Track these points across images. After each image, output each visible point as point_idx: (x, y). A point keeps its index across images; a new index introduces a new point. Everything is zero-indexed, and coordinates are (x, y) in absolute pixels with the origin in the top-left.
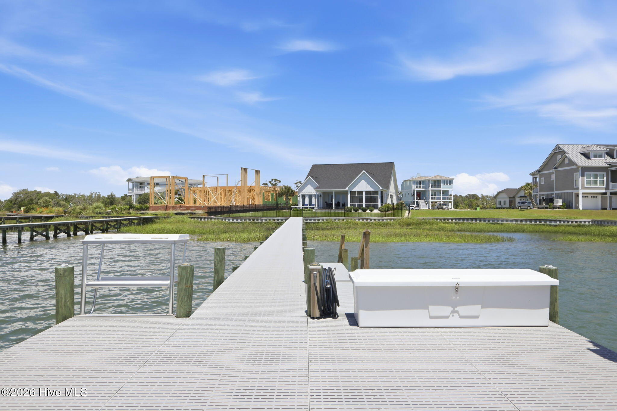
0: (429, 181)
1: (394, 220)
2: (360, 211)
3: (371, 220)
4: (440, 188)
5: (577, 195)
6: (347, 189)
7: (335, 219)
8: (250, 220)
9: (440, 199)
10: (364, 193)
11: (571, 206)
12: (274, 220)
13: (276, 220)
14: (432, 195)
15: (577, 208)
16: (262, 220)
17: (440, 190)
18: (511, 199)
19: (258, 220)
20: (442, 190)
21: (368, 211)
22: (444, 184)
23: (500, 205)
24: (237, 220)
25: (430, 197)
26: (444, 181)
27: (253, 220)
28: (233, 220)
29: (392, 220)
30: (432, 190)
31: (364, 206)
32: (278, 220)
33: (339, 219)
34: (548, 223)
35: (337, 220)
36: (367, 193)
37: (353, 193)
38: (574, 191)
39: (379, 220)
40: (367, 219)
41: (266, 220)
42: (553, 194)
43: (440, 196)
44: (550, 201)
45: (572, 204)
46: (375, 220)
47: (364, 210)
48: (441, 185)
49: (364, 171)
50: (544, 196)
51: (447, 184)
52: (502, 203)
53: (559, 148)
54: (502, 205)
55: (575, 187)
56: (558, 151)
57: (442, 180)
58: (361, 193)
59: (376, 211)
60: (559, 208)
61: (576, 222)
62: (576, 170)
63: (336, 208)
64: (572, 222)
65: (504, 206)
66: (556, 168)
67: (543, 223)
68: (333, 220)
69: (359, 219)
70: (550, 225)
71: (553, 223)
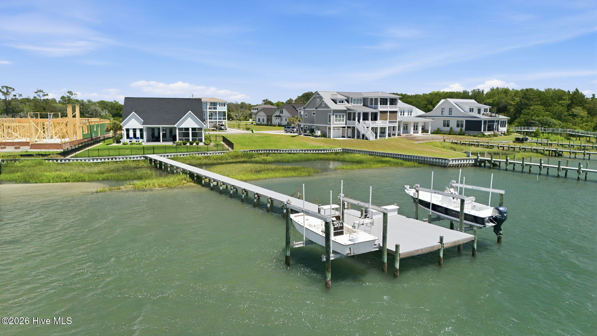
0: (206, 103)
1: (224, 153)
2: (188, 144)
3: (207, 154)
4: (216, 109)
5: (330, 128)
6: (175, 126)
7: (180, 155)
8: (108, 159)
9: (216, 119)
10: (190, 130)
11: (326, 135)
12: (130, 158)
13: (132, 158)
14: (209, 116)
15: (329, 137)
16: (119, 158)
17: (216, 112)
18: (268, 118)
19: (116, 159)
20: (218, 112)
21: (195, 144)
22: (220, 106)
23: (259, 122)
24: (97, 159)
25: (208, 117)
26: (220, 103)
27: (112, 159)
28: (93, 160)
29: (223, 153)
30: (209, 112)
31: (191, 140)
32: (134, 158)
33: (183, 155)
34: (320, 152)
35: (182, 156)
36: (193, 129)
37: (180, 129)
38: (328, 126)
39: (213, 154)
40: (204, 154)
41: (123, 158)
42: (314, 126)
43: (216, 116)
44: (312, 131)
45: (326, 134)
46: (210, 154)
47: (191, 144)
48: (217, 107)
49: (190, 111)
50: (307, 127)
51: (222, 106)
52: (261, 120)
53: (318, 93)
54: (261, 122)
55: (328, 123)
56: (317, 96)
57: (218, 102)
58: (187, 129)
59: (201, 144)
60: (319, 137)
61: (334, 150)
62: (330, 111)
63: (163, 141)
64: (332, 150)
65: (262, 123)
66: (316, 108)
67: (317, 152)
68: (179, 156)
69: (199, 154)
70: (321, 153)
71: (323, 152)
